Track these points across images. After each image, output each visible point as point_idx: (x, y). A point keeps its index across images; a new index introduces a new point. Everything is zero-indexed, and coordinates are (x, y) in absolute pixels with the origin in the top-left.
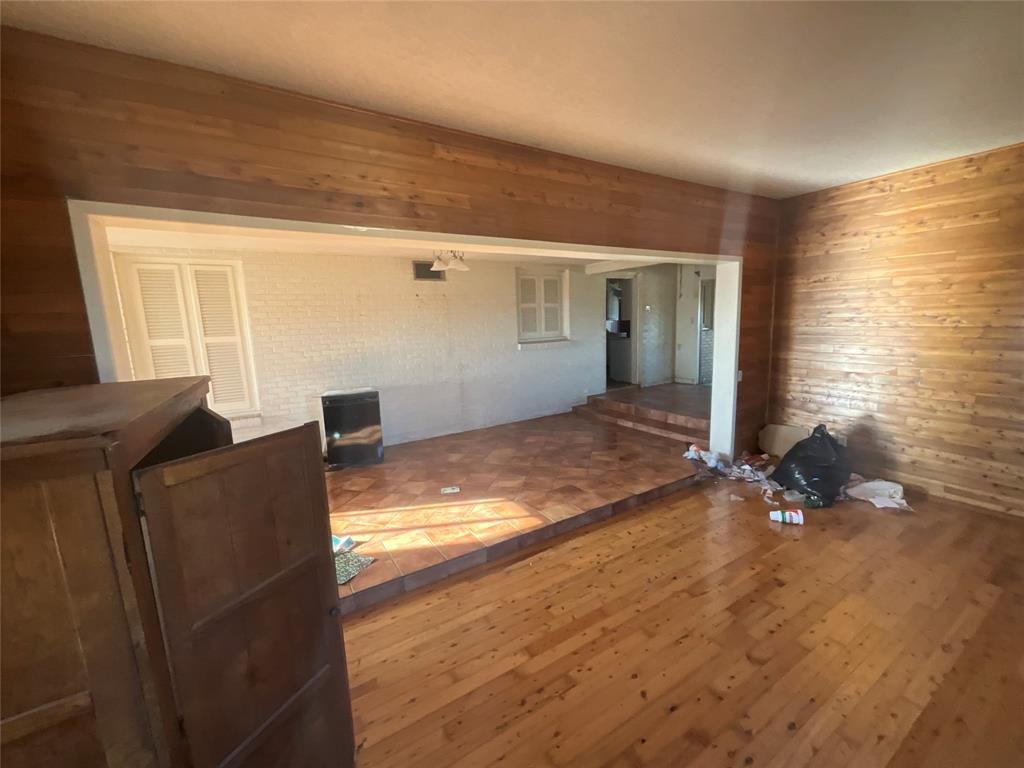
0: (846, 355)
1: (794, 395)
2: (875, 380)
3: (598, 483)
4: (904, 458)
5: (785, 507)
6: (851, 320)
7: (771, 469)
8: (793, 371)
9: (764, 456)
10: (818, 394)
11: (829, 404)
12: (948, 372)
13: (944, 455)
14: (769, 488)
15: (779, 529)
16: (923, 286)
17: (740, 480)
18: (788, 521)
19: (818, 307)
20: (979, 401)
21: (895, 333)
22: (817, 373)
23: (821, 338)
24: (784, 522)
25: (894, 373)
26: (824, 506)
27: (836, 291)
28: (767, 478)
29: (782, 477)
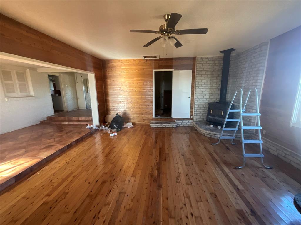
0: (120, 98)
1: (111, 108)
2: (125, 102)
3: (59, 142)
4: (131, 118)
5: (113, 133)
6: (119, 90)
7: (109, 126)
8: (110, 102)
9: (107, 123)
10: (116, 107)
11: (118, 109)
12: (136, 100)
13: (137, 115)
14: (109, 130)
15: (112, 138)
16: (130, 83)
17: (102, 130)
18: (114, 135)
19: (113, 87)
20: (140, 105)
21: (127, 92)
22: (114, 102)
23: (115, 94)
24: (113, 136)
25: (128, 101)
26: (120, 130)
27: (116, 83)
28: (108, 128)
29: (111, 127)
